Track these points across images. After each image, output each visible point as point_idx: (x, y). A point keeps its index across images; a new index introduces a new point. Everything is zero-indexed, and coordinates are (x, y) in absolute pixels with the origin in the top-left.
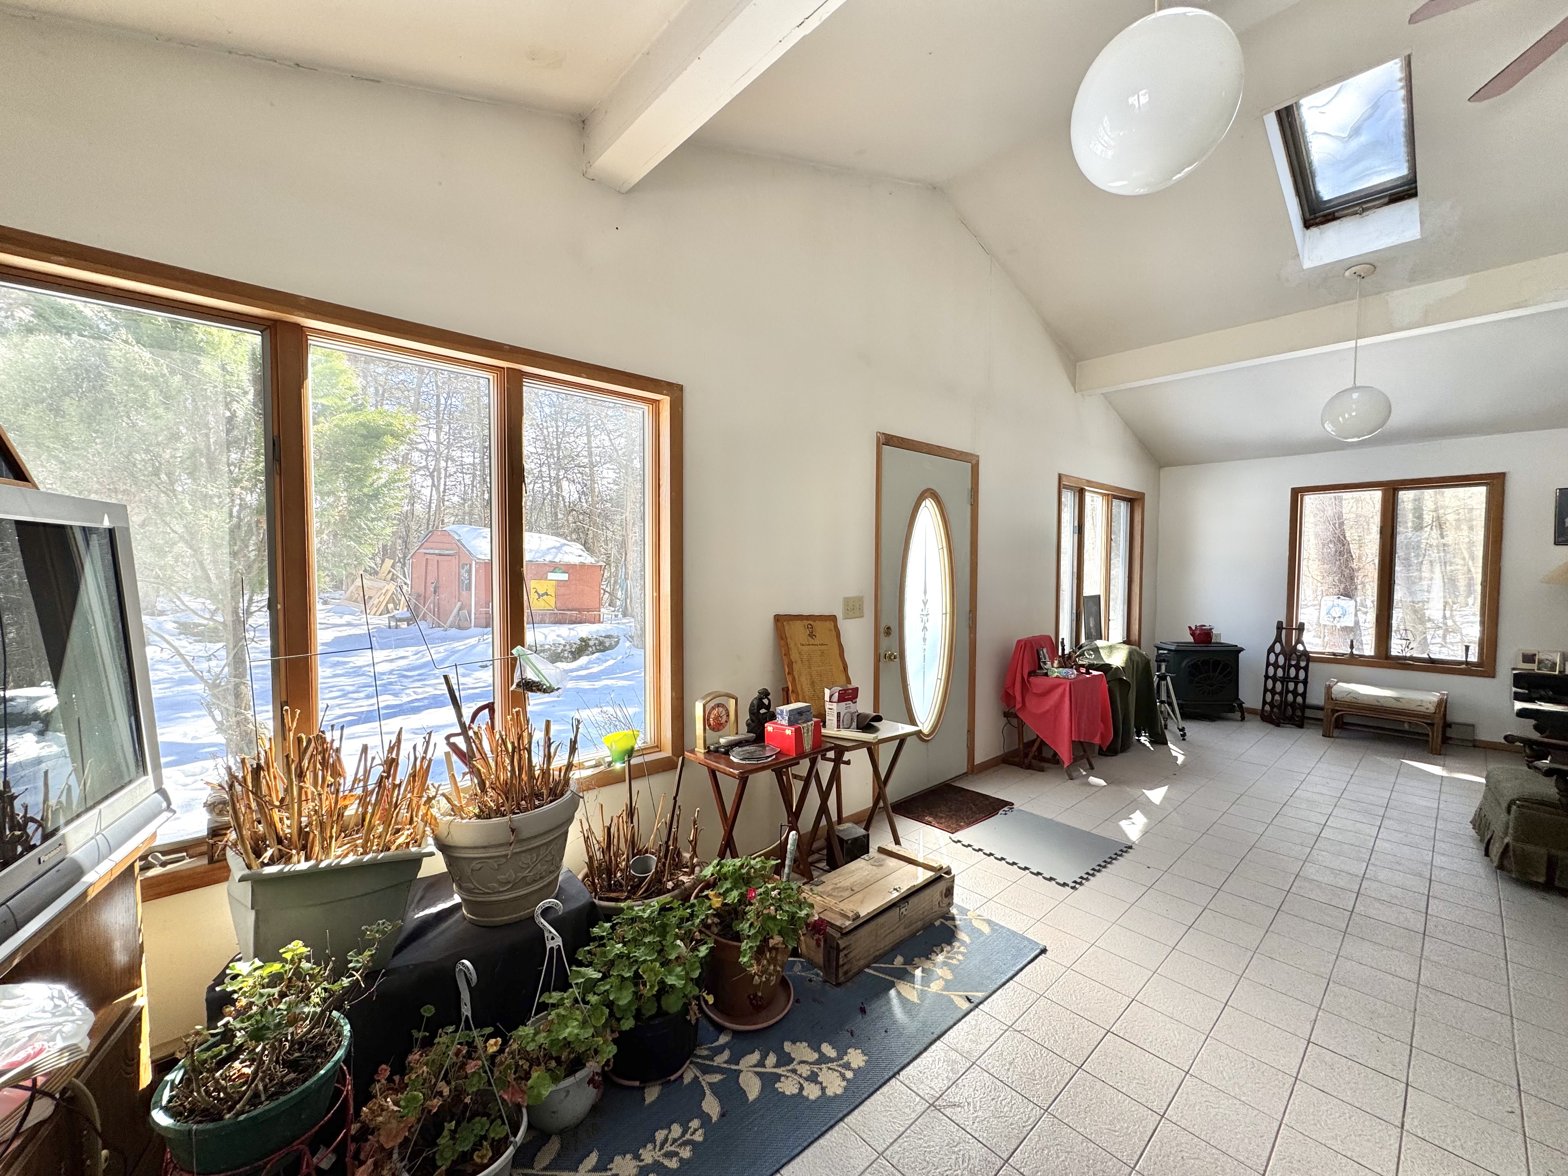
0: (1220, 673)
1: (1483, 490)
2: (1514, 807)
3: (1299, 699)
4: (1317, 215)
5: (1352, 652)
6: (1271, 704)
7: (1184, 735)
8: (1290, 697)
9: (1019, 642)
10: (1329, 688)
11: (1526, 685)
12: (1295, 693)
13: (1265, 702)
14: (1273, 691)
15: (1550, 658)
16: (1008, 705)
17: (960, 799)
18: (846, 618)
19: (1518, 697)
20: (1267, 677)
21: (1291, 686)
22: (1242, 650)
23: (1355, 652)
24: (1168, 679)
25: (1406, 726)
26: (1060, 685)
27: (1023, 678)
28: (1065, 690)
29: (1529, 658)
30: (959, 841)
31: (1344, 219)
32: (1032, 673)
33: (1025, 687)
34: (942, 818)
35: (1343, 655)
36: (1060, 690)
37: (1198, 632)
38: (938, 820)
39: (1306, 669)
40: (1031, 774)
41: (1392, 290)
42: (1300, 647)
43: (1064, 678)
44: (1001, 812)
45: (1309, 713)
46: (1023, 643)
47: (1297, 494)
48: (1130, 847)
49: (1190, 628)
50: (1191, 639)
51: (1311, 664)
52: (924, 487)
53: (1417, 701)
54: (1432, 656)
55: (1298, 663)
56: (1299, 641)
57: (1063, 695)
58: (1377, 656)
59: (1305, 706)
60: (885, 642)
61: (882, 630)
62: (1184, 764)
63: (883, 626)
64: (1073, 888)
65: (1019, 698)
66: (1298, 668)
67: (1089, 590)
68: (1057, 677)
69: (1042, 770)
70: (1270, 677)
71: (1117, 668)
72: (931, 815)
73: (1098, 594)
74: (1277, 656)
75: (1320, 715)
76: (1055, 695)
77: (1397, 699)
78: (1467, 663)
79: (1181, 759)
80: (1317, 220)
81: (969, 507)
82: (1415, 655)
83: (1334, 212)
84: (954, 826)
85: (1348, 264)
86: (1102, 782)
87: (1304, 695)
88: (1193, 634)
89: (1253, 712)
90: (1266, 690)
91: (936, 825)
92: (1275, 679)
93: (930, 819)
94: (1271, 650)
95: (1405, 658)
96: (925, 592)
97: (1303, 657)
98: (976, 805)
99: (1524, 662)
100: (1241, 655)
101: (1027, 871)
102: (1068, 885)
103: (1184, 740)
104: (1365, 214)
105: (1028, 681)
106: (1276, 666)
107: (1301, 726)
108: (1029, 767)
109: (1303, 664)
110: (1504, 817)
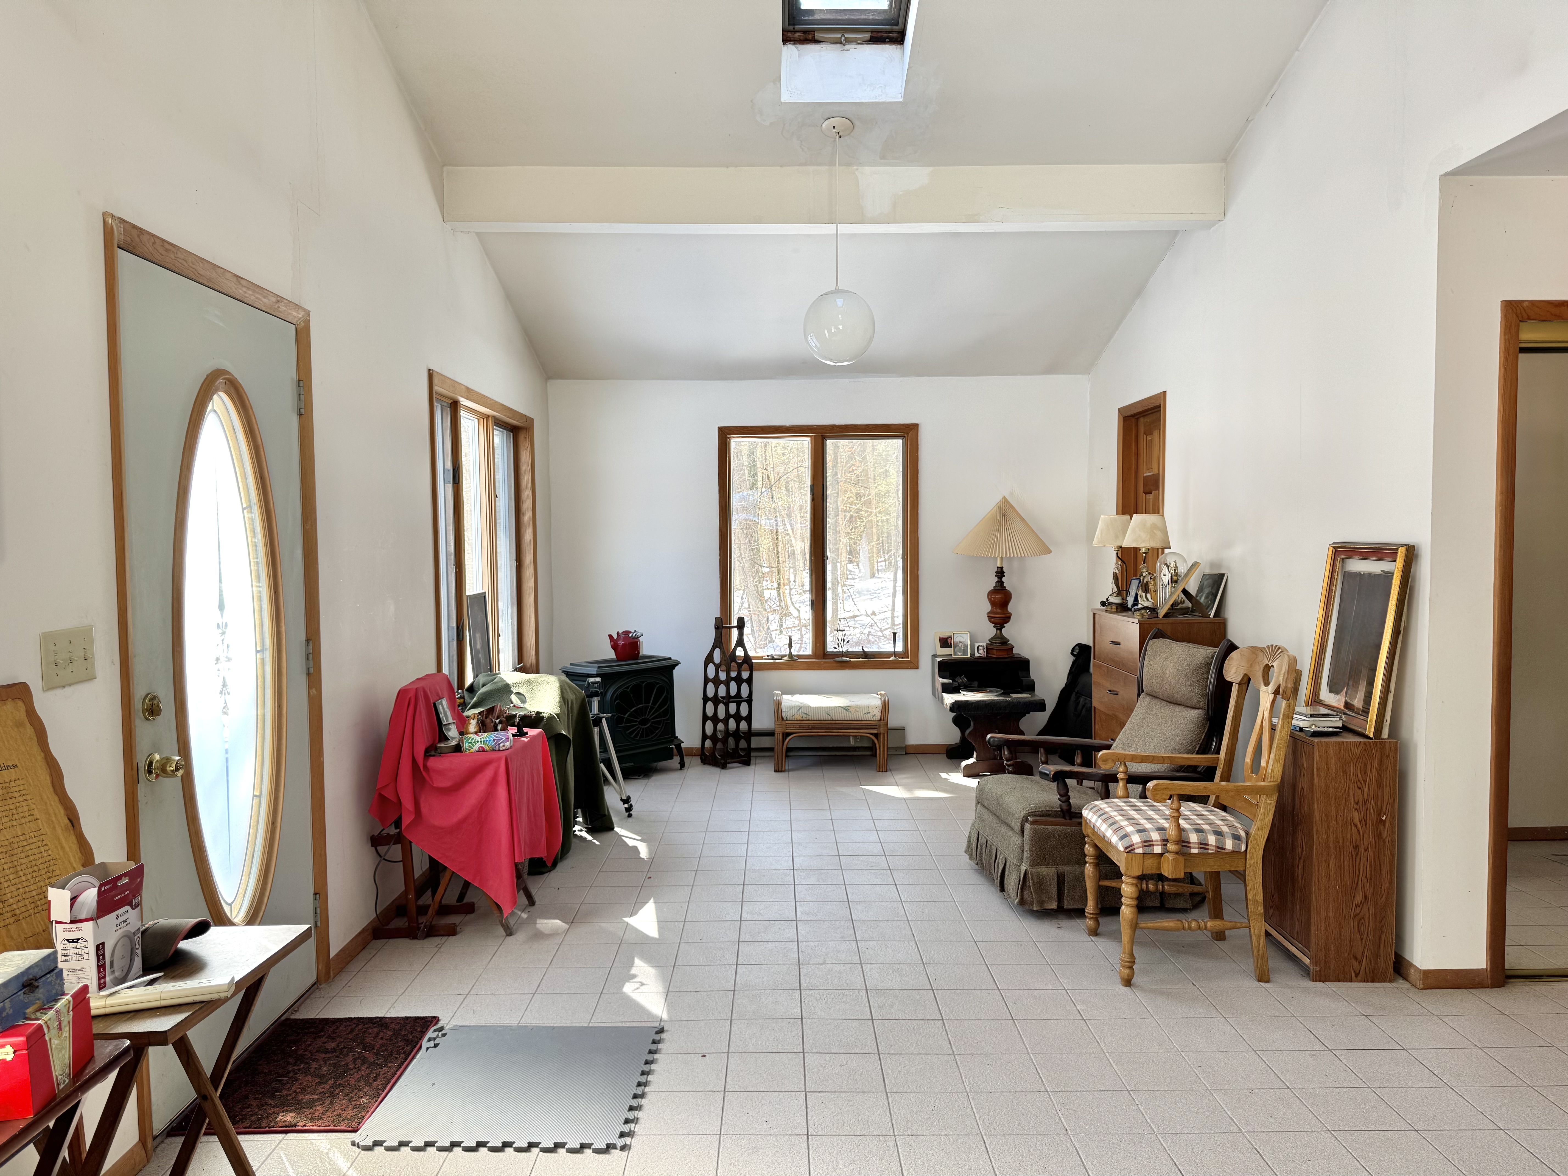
0: (654, 703)
1: (899, 443)
2: (1027, 826)
3: (743, 725)
4: (797, 27)
5: (790, 652)
6: (714, 738)
7: (629, 810)
8: (732, 723)
9: (402, 693)
10: (778, 704)
11: (948, 674)
12: (738, 717)
13: (704, 737)
14: (715, 719)
15: (962, 640)
16: (382, 819)
17: (331, 1045)
18: (49, 686)
19: (946, 689)
20: (706, 699)
21: (733, 707)
22: (676, 664)
23: (794, 653)
24: (604, 721)
25: (852, 742)
26: (488, 763)
27: (414, 761)
28: (496, 774)
29: (945, 642)
30: (377, 1144)
31: (823, 45)
32: (431, 751)
33: (419, 775)
34: (311, 1104)
35: (782, 657)
36: (488, 773)
37: (621, 643)
38: (308, 1112)
39: (749, 681)
40: (439, 947)
41: (861, 164)
42: (740, 652)
43: (493, 750)
44: (425, 1044)
45: (755, 742)
46: (412, 694)
47: (725, 434)
48: (661, 1031)
49: (611, 637)
50: (612, 655)
51: (755, 674)
52: (209, 366)
53: (864, 707)
54: (866, 650)
55: (739, 674)
56: (740, 643)
57: (493, 782)
58: (814, 655)
59: (750, 734)
60: (145, 731)
61: (137, 704)
62: (652, 859)
63: (139, 693)
64: (623, 1148)
65: (408, 803)
66: (739, 680)
67: (474, 585)
68: (482, 750)
69: (452, 931)
70: (710, 699)
71: (551, 718)
72: (285, 1105)
73: (481, 591)
74: (717, 667)
75: (765, 742)
76: (479, 786)
77: (846, 709)
78: (895, 654)
79: (644, 851)
80: (797, 35)
81: (294, 420)
82: (850, 650)
83: (813, 31)
84: (350, 1112)
85: (829, 111)
86: (557, 923)
87: (749, 719)
88: (615, 647)
89: (691, 752)
90: (705, 718)
91: (310, 1125)
92: (716, 700)
93: (289, 1117)
94: (709, 659)
95: (841, 655)
96: (221, 607)
97: (745, 665)
98: (369, 1048)
99: (942, 647)
100: (676, 672)
101: (535, 1151)
102: (614, 1147)
103: (630, 816)
104: (847, 47)
105: (425, 766)
106: (716, 681)
107: (747, 763)
108: (432, 932)
109: (745, 675)
110: (1016, 839)
